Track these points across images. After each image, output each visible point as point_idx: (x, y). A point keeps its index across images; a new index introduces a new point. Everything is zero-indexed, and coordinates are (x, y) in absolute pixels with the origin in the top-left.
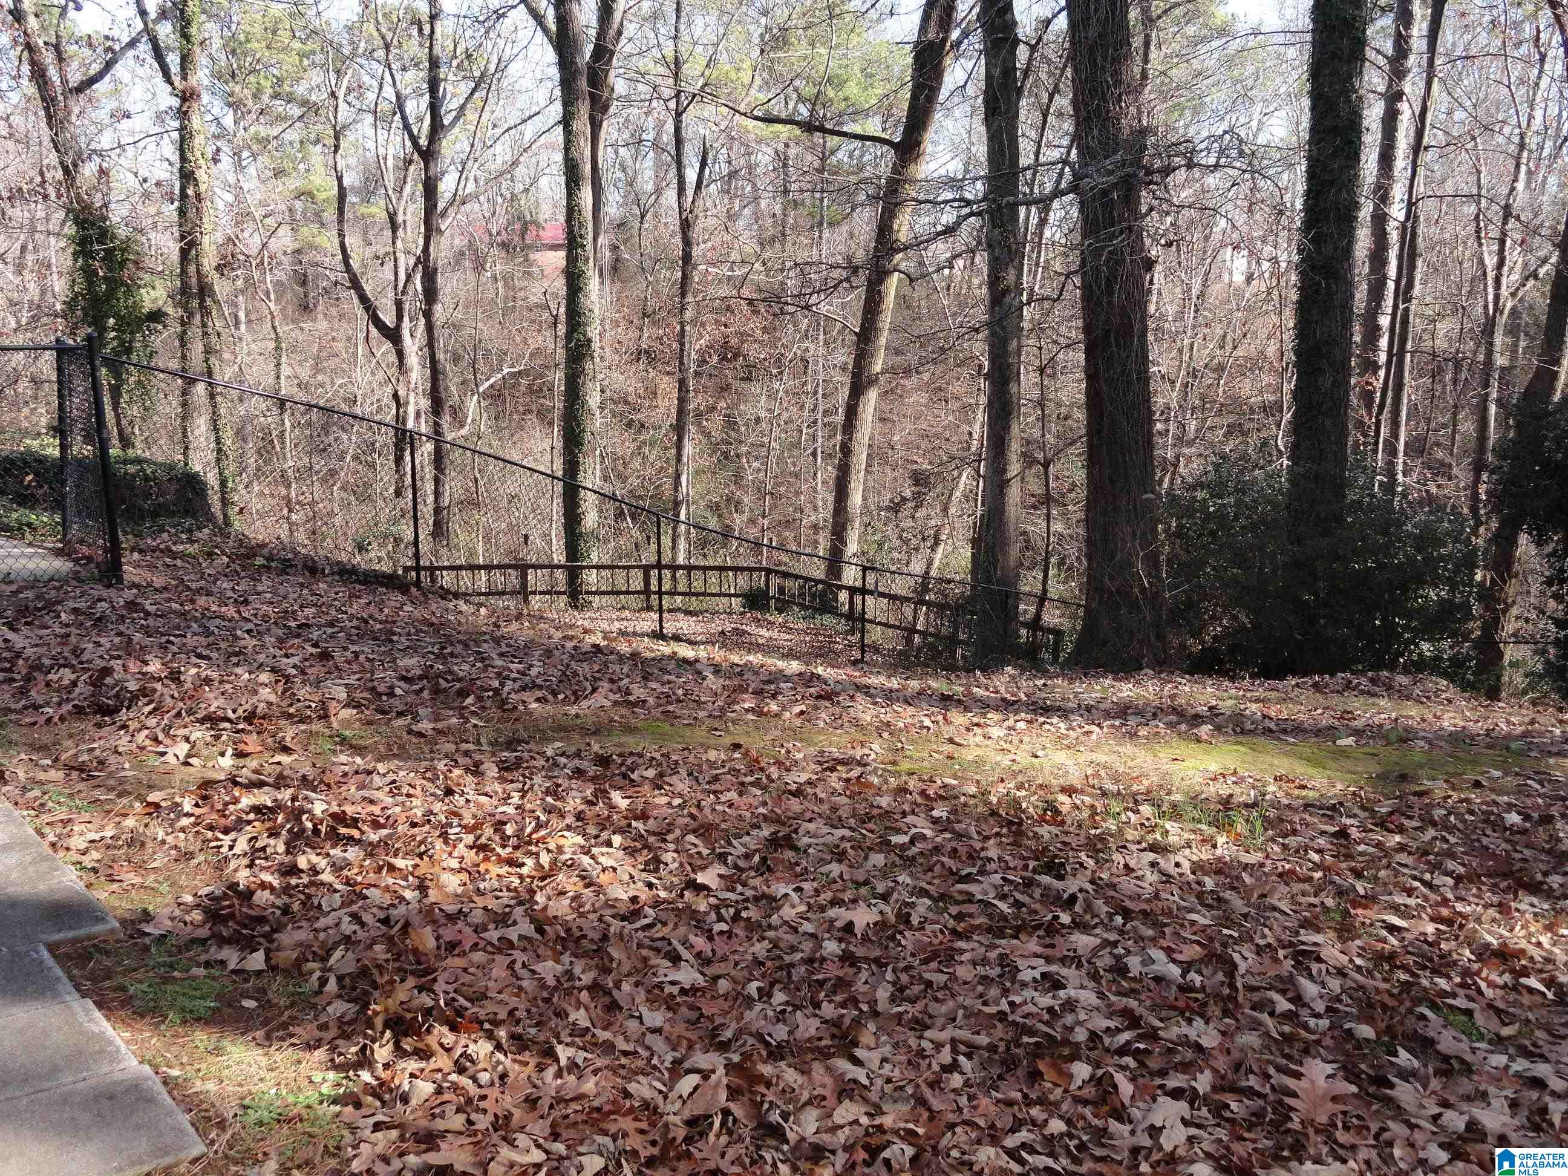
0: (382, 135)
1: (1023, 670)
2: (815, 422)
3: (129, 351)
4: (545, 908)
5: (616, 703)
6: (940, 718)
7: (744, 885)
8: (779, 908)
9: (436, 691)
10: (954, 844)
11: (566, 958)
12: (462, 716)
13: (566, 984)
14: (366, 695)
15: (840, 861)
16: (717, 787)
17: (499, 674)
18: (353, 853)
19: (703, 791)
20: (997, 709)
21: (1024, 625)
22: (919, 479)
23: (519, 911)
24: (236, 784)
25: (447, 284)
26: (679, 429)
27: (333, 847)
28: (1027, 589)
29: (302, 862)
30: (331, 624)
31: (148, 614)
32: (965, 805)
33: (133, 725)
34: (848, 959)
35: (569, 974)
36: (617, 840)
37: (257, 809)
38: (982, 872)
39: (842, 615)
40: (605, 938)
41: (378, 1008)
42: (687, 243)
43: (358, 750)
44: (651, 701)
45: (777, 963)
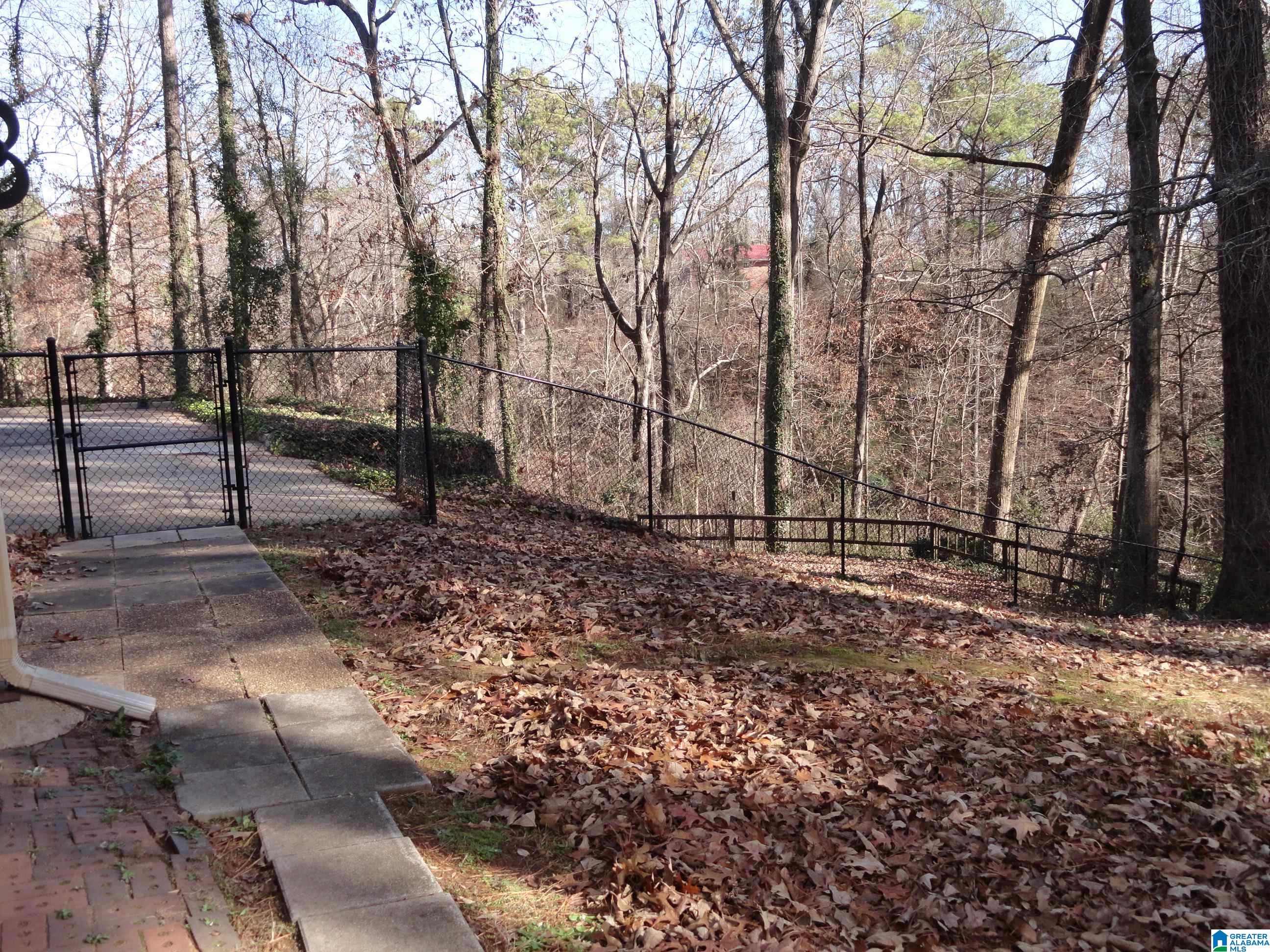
0: (630, 182)
1: (1164, 618)
2: (974, 401)
3: (445, 349)
4: (753, 796)
5: (809, 631)
6: (1090, 656)
7: (919, 790)
8: (948, 813)
9: (666, 615)
10: (1106, 768)
11: (769, 839)
12: (686, 636)
13: (769, 859)
14: (613, 615)
15: (1002, 776)
16: (894, 705)
17: (715, 603)
18: (602, 740)
19: (882, 708)
20: (1142, 650)
21: (1163, 577)
22: (1067, 450)
23: (731, 798)
24: (515, 680)
25: (676, 295)
26: (859, 408)
27: (587, 734)
28: (1165, 546)
29: (564, 745)
30: (586, 559)
31: (454, 546)
32: (1116, 734)
33: (443, 631)
34: (1010, 861)
35: (772, 853)
36: (811, 744)
37: (531, 701)
38: (1132, 795)
39: (995, 564)
40: (801, 825)
41: (621, 866)
42: (867, 256)
43: (605, 658)
44: (838, 630)
45: (948, 860)
